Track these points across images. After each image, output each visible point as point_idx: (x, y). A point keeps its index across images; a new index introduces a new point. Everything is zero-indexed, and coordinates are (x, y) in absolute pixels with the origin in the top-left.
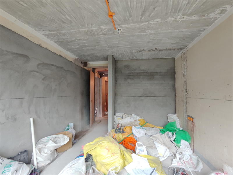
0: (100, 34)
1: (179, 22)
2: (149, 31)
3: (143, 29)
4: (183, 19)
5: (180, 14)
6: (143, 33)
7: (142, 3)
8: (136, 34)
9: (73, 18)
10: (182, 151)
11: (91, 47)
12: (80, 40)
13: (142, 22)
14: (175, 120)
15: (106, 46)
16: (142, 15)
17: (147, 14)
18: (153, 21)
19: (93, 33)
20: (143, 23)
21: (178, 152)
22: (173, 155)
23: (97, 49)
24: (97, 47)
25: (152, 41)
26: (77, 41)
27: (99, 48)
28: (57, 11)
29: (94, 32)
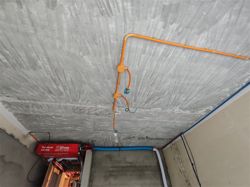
0: (92, 113)
1: (175, 114)
2: (147, 118)
3: (142, 115)
4: (178, 112)
5: (178, 107)
6: (140, 119)
7: (150, 92)
8: (133, 119)
9: (68, 90)
11: (69, 127)
12: (59, 116)
13: (143, 108)
15: (91, 129)
16: (146, 102)
17: (151, 102)
18: (154, 109)
19: (83, 110)
20: (144, 110)
23: (77, 131)
24: (78, 128)
25: (146, 128)
26: (54, 117)
27: (80, 130)
28: (51, 78)
29: (85, 110)
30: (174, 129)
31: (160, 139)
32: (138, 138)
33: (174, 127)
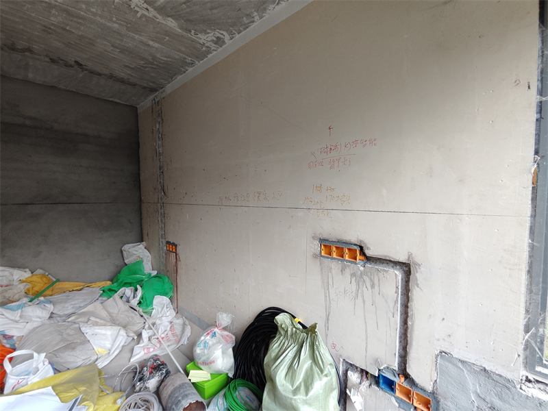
1: (139, 15)
4: (146, 13)
10: (154, 321)
14: (141, 256)
21: (147, 326)
22: (136, 337)
30: (152, 64)
31: (122, 81)
33: (150, 58)
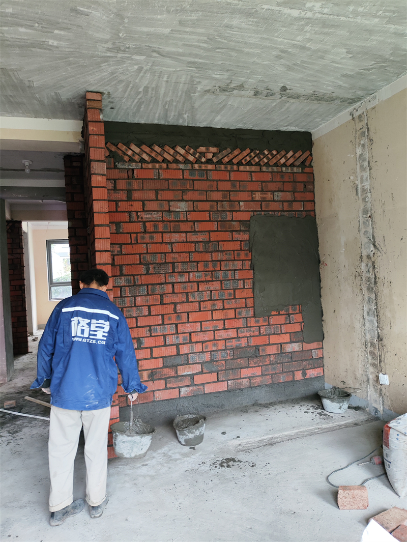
2: (318, 5)
6: (289, 11)
8: (266, 7)
15: (102, 41)
23: (50, 48)
25: (294, 51)
27: (63, 44)
30: (385, 60)
31: (321, 99)
32: (252, 93)
33: (388, 53)
